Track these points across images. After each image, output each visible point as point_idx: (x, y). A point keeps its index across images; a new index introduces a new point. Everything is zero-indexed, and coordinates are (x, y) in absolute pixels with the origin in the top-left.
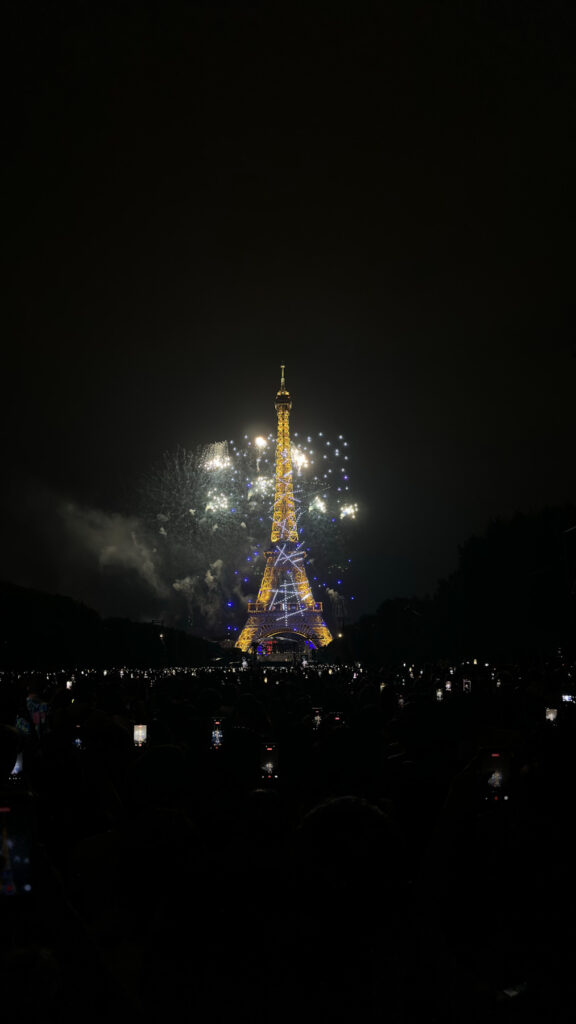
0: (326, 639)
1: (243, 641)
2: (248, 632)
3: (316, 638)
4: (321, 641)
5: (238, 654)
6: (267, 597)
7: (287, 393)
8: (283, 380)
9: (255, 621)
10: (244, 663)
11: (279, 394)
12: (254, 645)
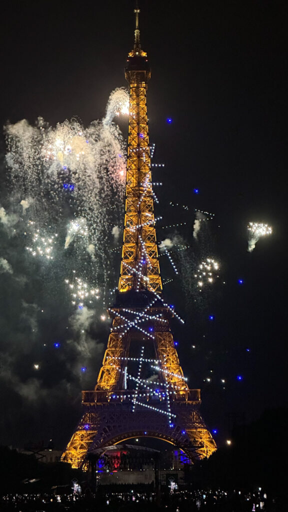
0: (208, 449)
1: (73, 452)
2: (82, 437)
3: (192, 446)
4: (199, 451)
5: (65, 474)
6: (112, 381)
7: (144, 54)
8: (137, 32)
9: (92, 419)
10: (76, 487)
11: (131, 55)
12: (90, 458)
